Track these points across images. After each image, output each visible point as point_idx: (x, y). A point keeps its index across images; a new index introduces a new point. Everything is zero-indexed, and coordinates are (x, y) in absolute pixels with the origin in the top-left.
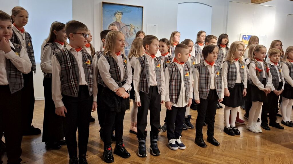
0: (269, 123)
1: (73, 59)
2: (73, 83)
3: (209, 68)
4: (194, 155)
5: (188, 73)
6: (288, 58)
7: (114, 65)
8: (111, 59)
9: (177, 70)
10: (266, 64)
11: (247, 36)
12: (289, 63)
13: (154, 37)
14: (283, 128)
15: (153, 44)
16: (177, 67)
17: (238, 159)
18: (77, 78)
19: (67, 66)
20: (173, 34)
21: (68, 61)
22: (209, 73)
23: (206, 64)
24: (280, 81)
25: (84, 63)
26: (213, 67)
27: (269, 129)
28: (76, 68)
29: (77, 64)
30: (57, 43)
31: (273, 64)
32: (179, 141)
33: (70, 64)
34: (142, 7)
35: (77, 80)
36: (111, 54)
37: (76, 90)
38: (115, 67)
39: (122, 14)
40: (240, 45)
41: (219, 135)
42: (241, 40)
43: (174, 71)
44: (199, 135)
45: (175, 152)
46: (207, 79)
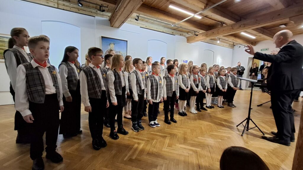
0: (200, 108)
1: (96, 73)
2: (98, 90)
3: (172, 78)
4: (166, 129)
5: (161, 81)
6: (210, 73)
7: (119, 78)
8: (117, 74)
9: (155, 79)
10: (199, 76)
11: (185, 61)
12: (210, 76)
13: (139, 59)
14: (207, 110)
15: (139, 63)
16: (155, 77)
17: (189, 129)
18: (100, 86)
19: (92, 78)
20: (148, 59)
21: (93, 75)
22: (172, 81)
23: (170, 76)
24: (206, 85)
25: (103, 76)
26: (174, 78)
27: (201, 111)
28: (99, 80)
29: (99, 77)
30: (69, 62)
31: (202, 76)
32: (156, 122)
33: (94, 77)
34: (127, 41)
35: (100, 87)
36: (116, 70)
37: (99, 94)
38: (119, 79)
39: (114, 45)
40: (186, 65)
41: (176, 117)
42: (182, 63)
43: (153, 80)
44: (166, 117)
45: (154, 128)
46: (171, 85)
